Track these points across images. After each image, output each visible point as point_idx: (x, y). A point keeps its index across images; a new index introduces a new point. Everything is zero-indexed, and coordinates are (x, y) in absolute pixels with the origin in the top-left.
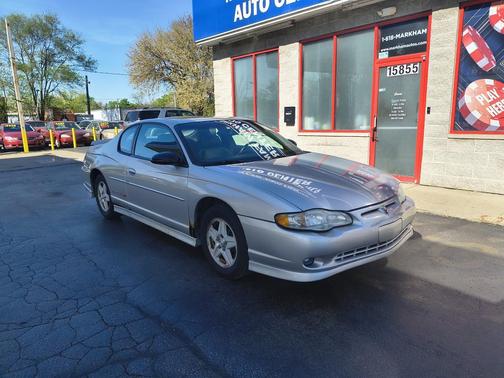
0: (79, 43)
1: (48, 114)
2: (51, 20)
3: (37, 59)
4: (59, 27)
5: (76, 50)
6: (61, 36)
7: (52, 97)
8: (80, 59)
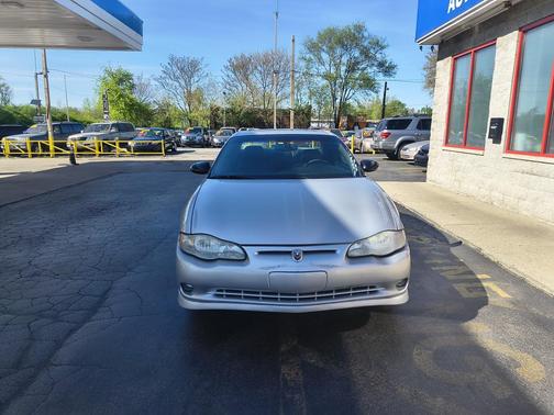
0: (382, 48)
1: (343, 120)
2: (359, 28)
3: (343, 68)
4: (366, 34)
5: (378, 56)
6: (366, 44)
7: (349, 105)
8: (381, 65)
